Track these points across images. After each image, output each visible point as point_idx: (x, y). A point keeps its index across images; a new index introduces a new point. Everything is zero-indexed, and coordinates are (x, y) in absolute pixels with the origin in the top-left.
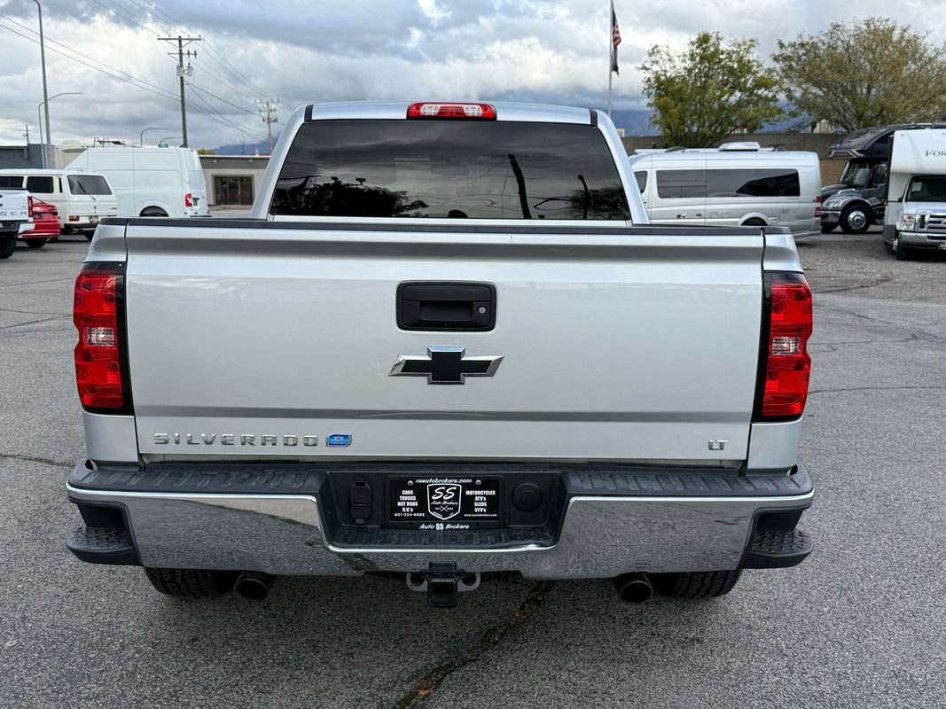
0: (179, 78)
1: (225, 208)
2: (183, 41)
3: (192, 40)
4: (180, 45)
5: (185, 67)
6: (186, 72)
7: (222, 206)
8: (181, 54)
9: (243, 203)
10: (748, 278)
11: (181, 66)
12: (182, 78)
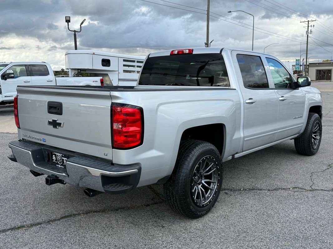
0: (307, 35)
1: (319, 82)
2: (309, 22)
3: (313, 21)
4: (308, 24)
5: (309, 31)
6: (309, 33)
7: (318, 81)
8: (308, 26)
9: (327, 80)
10: (107, 104)
11: (308, 31)
12: (308, 35)
